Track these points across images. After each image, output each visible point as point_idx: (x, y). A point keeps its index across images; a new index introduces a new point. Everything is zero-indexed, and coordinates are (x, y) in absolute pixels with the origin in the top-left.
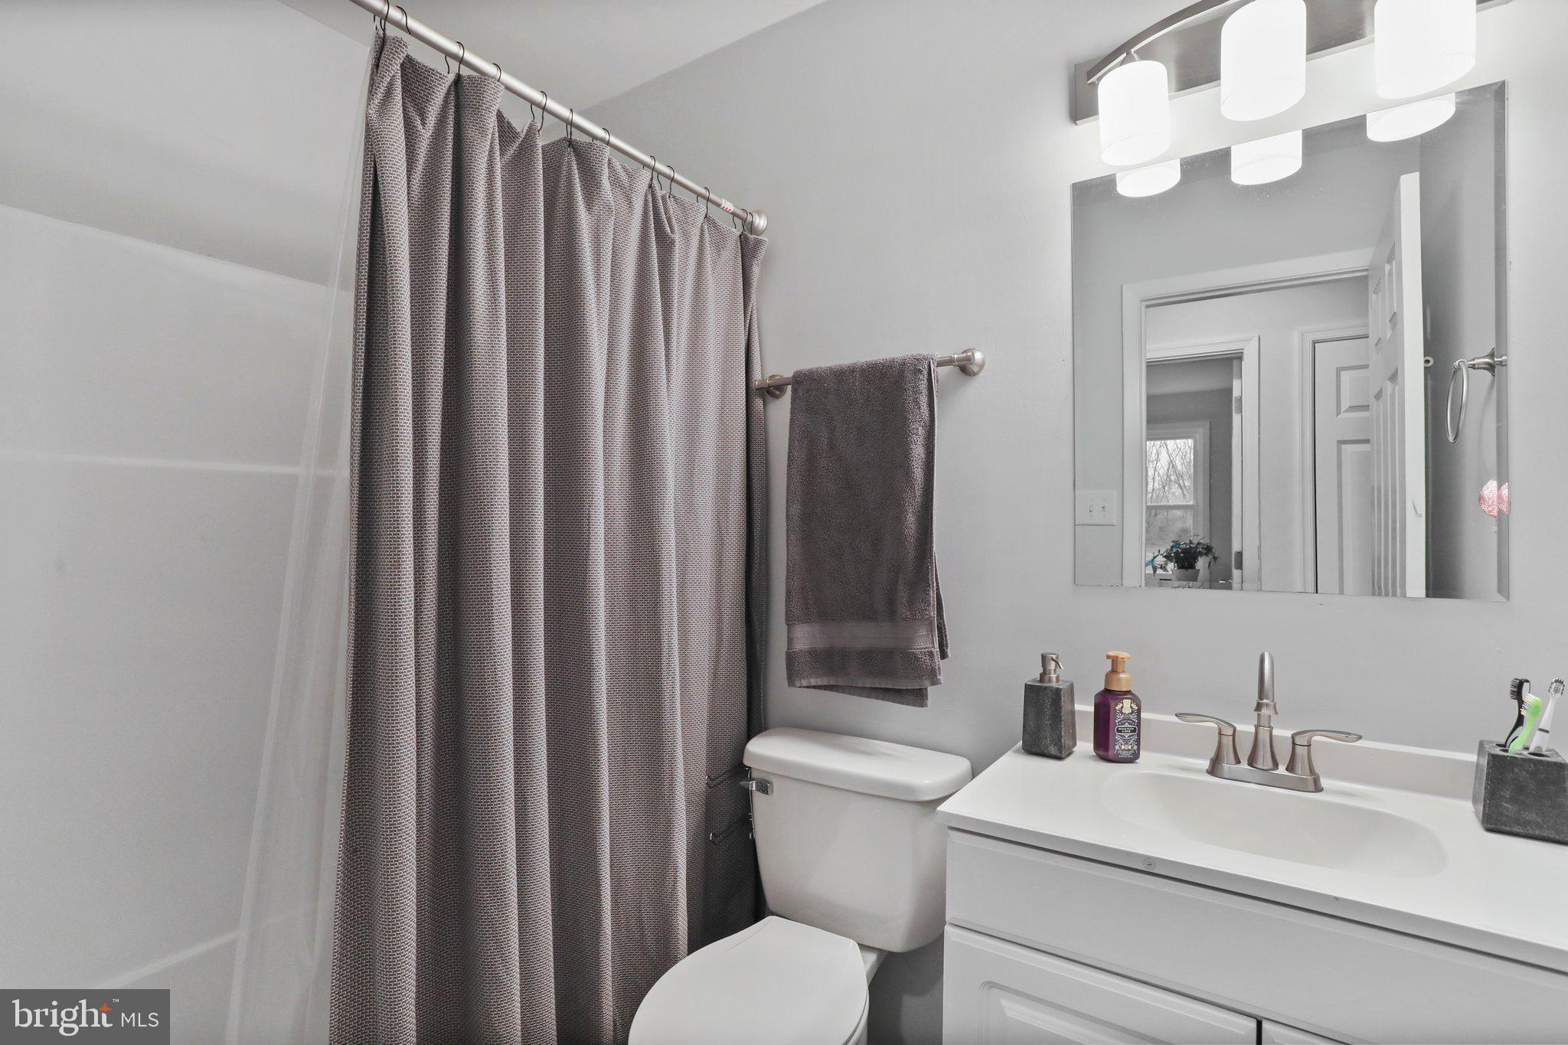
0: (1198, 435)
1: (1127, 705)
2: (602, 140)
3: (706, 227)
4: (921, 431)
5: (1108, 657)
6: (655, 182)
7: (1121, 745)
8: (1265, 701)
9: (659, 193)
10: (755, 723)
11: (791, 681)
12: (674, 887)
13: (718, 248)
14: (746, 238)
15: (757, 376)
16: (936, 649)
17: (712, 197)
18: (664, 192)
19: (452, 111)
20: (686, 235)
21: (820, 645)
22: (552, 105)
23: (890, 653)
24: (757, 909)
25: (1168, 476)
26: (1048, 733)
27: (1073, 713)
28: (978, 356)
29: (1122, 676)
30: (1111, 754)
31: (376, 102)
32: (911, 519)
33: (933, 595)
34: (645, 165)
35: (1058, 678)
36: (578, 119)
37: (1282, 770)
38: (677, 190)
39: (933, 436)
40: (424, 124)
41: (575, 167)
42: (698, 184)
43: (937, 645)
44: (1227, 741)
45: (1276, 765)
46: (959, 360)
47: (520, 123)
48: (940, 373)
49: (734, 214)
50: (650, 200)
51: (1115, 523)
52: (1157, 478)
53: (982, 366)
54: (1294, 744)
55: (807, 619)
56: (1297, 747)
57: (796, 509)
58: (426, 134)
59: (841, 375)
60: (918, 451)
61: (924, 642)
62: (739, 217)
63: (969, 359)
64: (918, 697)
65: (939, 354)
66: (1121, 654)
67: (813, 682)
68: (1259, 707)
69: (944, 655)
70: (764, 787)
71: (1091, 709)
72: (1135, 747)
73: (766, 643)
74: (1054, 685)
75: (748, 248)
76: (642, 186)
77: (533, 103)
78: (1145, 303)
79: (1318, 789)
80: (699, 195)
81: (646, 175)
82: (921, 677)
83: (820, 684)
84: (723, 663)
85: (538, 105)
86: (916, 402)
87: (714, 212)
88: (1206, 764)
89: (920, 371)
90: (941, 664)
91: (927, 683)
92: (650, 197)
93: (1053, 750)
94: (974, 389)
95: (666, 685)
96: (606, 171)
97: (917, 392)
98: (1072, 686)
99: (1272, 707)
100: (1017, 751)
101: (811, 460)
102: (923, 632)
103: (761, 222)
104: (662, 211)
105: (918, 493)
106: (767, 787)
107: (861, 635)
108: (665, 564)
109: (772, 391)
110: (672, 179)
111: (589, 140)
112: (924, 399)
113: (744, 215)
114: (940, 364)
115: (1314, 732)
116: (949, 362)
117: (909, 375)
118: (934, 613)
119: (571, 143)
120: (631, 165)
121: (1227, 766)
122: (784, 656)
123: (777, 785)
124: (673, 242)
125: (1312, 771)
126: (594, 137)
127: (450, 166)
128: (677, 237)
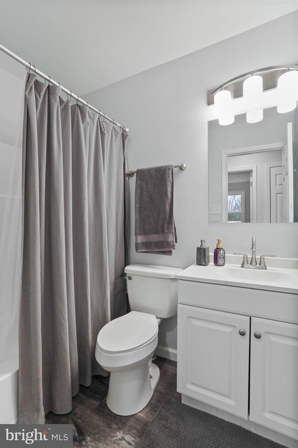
0: (242, 194)
1: (222, 252)
2: (86, 105)
3: (113, 130)
4: (170, 184)
5: (217, 240)
6: (100, 117)
7: (220, 262)
8: (253, 247)
9: (101, 121)
10: (127, 262)
11: (137, 251)
12: (107, 304)
13: (116, 136)
14: (123, 134)
15: (127, 171)
16: (174, 240)
17: (115, 122)
18: (102, 120)
19: (47, 95)
20: (108, 132)
21: (144, 241)
22: (73, 95)
23: (162, 242)
24: (128, 310)
25: (235, 207)
26: (202, 259)
27: (209, 255)
28: (185, 165)
29: (220, 244)
30: (218, 264)
31: (28, 91)
32: (168, 207)
33: (173, 226)
34: (97, 112)
35: (205, 246)
36: (80, 99)
37: (258, 265)
38: (105, 120)
39: (173, 185)
40: (40, 98)
41: (79, 112)
42: (111, 119)
43: (175, 239)
44: (245, 259)
45: (256, 264)
46: (180, 166)
47: (65, 99)
48: (175, 169)
49: (120, 127)
50: (99, 122)
51: (220, 214)
52: (232, 207)
53: (186, 167)
54: (261, 258)
55: (141, 235)
56: (261, 259)
57: (138, 206)
58: (40, 100)
59: (149, 170)
60: (169, 189)
61: (171, 238)
62: (122, 128)
63: (182, 166)
64: (170, 253)
65: (175, 165)
66: (220, 239)
67: (142, 251)
68: (252, 248)
69: (176, 242)
70: (130, 278)
71: (213, 254)
72: (224, 262)
73: (129, 242)
74: (204, 247)
75: (124, 136)
76: (97, 119)
77: (68, 94)
78: (227, 156)
79: (266, 269)
80: (111, 121)
81: (98, 115)
82: (170, 247)
83: (144, 251)
84: (118, 247)
85: (69, 95)
86: (169, 177)
87: (115, 126)
88: (241, 265)
89: (170, 169)
90: (176, 244)
91: (172, 249)
92: (98, 121)
93: (204, 263)
94: (184, 174)
95: (104, 251)
96: (87, 113)
97: (169, 174)
98: (208, 248)
99: (255, 248)
100: (195, 265)
101: (142, 192)
102: (171, 236)
103: (127, 130)
104: (102, 125)
105: (169, 200)
106: (131, 278)
107: (155, 238)
108: (103, 218)
109: (131, 175)
110: (104, 117)
111: (83, 105)
112: (171, 176)
113: (123, 128)
114: (175, 167)
115: (265, 256)
116: (177, 166)
117: (167, 170)
118: (174, 231)
119: (78, 105)
120: (93, 112)
121: (246, 265)
122: (135, 244)
123: (133, 277)
124: (105, 133)
125: (265, 265)
126: (84, 104)
127: (47, 109)
128: (106, 132)
